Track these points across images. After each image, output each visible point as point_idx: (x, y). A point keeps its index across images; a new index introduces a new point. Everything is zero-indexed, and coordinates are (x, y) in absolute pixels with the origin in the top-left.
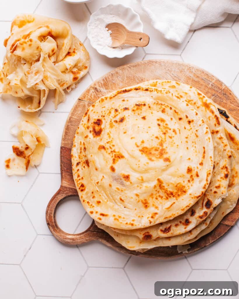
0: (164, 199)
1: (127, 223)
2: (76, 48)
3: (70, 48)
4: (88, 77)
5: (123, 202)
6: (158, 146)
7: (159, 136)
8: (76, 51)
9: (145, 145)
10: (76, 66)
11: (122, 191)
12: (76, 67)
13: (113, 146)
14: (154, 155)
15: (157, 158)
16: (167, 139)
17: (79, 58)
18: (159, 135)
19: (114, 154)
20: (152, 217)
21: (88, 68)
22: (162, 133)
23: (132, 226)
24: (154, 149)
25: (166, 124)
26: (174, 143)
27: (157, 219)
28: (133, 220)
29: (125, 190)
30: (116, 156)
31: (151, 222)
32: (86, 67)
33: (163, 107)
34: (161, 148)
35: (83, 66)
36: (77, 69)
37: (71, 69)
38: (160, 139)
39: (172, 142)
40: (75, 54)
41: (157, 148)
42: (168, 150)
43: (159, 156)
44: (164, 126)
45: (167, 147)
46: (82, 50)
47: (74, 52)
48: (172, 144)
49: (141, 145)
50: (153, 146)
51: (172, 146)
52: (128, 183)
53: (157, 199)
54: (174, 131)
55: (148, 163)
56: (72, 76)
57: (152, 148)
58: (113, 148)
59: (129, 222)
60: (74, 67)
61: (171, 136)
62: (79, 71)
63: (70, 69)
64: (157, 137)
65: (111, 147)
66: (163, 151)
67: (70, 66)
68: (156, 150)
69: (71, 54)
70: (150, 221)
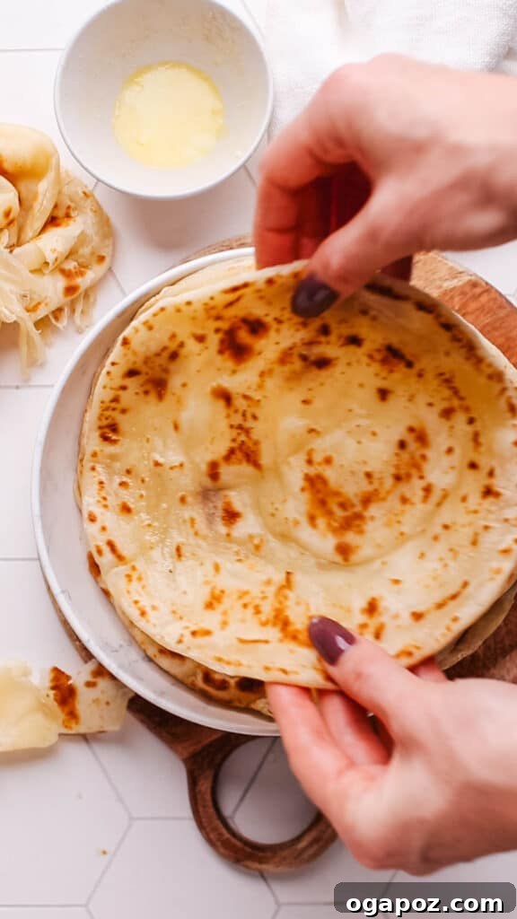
0: (259, 619)
1: (136, 602)
2: (73, 205)
3: (56, 206)
4: (111, 284)
5: (176, 557)
6: (356, 501)
7: (376, 476)
8: (73, 214)
9: (330, 474)
10: (71, 254)
11: (196, 534)
12: (73, 257)
13: (255, 417)
14: (329, 513)
15: (329, 525)
16: (390, 498)
17: (82, 233)
18: (381, 472)
19: (243, 438)
20: (194, 633)
21: (108, 260)
22: (393, 471)
23: (139, 617)
24: (340, 499)
25: (424, 457)
26: (399, 522)
27: (200, 647)
28: (154, 608)
29: (205, 538)
30: (244, 448)
31: (180, 641)
32: (101, 259)
33: (456, 403)
34: (358, 508)
35: (92, 254)
36: (76, 264)
37: (58, 262)
38: (376, 485)
39: (396, 515)
40: (71, 222)
41: (349, 500)
42: (369, 527)
43: (336, 525)
44: (413, 458)
45: (372, 518)
46: (91, 210)
47: (68, 216)
48: (393, 520)
49: (320, 464)
50: (343, 490)
51: (388, 525)
52: (223, 530)
53: (245, 606)
54: (428, 490)
55: (297, 523)
56: (61, 283)
57: (337, 494)
58: (250, 424)
59: (140, 604)
60: (67, 258)
61: (408, 495)
62: (83, 269)
63: (54, 264)
64: (369, 475)
65: (249, 416)
66: (357, 522)
67: (55, 255)
68: (343, 506)
69: (58, 221)
70: (182, 635)
